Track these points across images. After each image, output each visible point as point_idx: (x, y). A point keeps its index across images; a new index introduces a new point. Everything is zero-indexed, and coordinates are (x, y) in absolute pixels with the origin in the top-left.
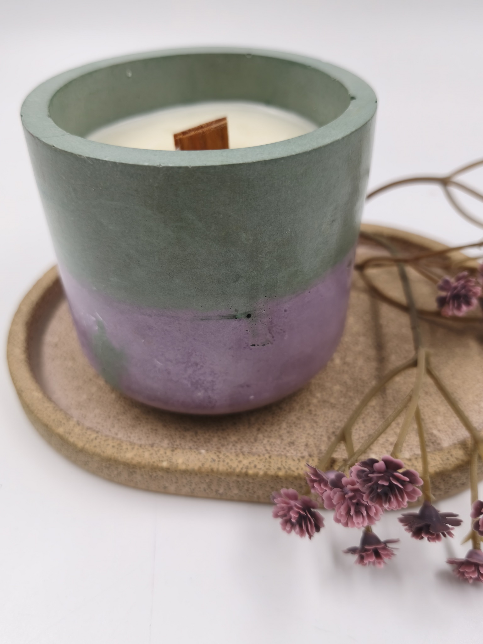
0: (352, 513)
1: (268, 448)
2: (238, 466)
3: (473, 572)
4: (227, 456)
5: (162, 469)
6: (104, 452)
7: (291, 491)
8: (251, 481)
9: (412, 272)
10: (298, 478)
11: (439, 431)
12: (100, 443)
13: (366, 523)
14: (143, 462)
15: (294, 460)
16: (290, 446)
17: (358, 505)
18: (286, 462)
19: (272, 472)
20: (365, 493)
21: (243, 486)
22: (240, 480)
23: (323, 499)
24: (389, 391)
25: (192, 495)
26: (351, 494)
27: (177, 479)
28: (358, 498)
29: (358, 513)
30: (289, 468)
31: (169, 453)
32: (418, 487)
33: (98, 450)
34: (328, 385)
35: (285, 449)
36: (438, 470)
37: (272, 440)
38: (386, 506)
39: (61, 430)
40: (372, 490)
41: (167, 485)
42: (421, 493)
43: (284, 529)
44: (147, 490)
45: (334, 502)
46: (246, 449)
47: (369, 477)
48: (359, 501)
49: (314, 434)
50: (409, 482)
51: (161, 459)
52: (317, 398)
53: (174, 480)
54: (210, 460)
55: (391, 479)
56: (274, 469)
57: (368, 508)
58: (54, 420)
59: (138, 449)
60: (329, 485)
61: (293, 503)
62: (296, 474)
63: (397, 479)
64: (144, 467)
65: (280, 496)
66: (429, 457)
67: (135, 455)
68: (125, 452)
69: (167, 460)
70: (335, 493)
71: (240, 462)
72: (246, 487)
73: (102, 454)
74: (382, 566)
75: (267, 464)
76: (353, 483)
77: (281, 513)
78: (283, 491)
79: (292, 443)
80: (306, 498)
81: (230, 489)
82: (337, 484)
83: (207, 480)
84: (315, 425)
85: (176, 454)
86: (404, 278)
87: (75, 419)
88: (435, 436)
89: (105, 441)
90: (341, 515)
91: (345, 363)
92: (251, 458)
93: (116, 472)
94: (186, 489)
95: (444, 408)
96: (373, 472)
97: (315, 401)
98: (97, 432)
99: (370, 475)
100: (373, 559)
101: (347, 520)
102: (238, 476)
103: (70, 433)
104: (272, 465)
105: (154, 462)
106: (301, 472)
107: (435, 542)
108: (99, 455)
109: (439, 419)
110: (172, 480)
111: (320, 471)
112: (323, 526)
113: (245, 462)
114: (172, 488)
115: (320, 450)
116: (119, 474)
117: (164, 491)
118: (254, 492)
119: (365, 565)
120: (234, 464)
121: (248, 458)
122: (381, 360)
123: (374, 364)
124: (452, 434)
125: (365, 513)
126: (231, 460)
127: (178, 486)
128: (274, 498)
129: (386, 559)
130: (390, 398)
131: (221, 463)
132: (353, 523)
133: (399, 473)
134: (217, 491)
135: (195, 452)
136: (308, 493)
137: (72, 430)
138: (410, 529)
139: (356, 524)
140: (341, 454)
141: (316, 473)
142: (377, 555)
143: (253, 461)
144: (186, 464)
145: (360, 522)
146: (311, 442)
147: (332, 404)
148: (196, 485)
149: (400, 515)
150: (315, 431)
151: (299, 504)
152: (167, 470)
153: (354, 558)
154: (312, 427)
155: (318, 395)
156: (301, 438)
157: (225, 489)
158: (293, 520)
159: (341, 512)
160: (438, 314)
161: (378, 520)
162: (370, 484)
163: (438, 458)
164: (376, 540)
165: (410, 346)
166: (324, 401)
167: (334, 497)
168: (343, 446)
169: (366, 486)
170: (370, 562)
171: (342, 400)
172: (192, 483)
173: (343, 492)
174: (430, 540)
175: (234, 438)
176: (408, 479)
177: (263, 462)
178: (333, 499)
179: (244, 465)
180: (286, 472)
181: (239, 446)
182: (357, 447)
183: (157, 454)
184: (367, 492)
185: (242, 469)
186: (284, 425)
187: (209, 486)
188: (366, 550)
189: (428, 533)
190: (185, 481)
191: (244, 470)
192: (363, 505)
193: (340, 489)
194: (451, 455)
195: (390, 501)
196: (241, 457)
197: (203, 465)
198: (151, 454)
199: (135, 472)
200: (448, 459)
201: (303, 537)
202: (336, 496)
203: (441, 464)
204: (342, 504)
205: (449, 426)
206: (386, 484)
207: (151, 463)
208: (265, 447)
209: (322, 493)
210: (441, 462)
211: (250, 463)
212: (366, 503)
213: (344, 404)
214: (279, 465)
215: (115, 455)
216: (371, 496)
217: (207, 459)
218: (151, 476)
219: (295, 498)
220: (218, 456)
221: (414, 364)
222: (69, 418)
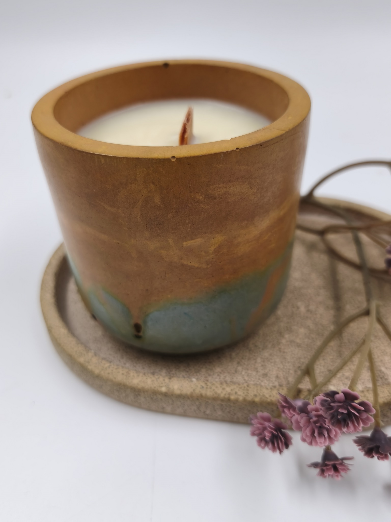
0: (316, 434)
1: (246, 378)
2: (222, 392)
4: (213, 384)
5: (161, 393)
6: (115, 378)
7: (266, 414)
8: (232, 405)
9: (364, 237)
10: (271, 404)
11: (386, 368)
12: (112, 371)
13: (327, 443)
14: (146, 387)
15: (267, 389)
16: (263, 377)
17: (321, 428)
18: (261, 390)
19: (249, 398)
20: (327, 419)
21: (226, 409)
22: (223, 403)
23: (291, 422)
24: (345, 335)
25: (184, 415)
26: (315, 419)
27: (173, 402)
28: (321, 422)
29: (321, 434)
30: (264, 396)
31: (167, 380)
32: (371, 416)
33: (111, 377)
34: (295, 328)
35: (259, 379)
36: (386, 401)
37: (250, 372)
38: (345, 430)
39: (82, 360)
40: (333, 417)
41: (165, 406)
42: (373, 420)
43: (259, 445)
44: (149, 409)
45: (302, 425)
46: (228, 379)
47: (331, 405)
48: (321, 424)
49: (283, 368)
50: (364, 411)
51: (161, 385)
52: (286, 338)
53: (171, 402)
54: (199, 386)
55: (349, 407)
56: (251, 396)
57: (329, 431)
58: (76, 352)
59: (142, 376)
60: (297, 411)
61: (267, 424)
62: (269, 400)
63: (354, 408)
64: (147, 391)
65: (256, 418)
67: (140, 381)
68: (132, 379)
69: (166, 386)
70: (302, 418)
71: (224, 389)
72: (228, 410)
74: (340, 478)
75: (245, 392)
76: (317, 410)
77: (257, 432)
78: (259, 414)
79: (265, 375)
80: (278, 420)
81: (215, 410)
82: (304, 410)
83: (197, 403)
84: (284, 360)
85: (172, 381)
86: (358, 242)
87: (93, 351)
88: (383, 373)
89: (116, 369)
90: (307, 436)
92: (232, 387)
93: (124, 395)
94: (180, 410)
96: (334, 402)
97: (284, 341)
99: (332, 404)
100: (332, 472)
101: (312, 440)
102: (222, 400)
103: (89, 362)
104: (250, 392)
105: (155, 387)
106: (273, 399)
107: (384, 460)
108: (111, 381)
109: (387, 358)
110: (169, 402)
111: (290, 399)
112: (291, 444)
113: (228, 389)
114: (169, 409)
115: (288, 381)
116: (127, 396)
117: (162, 411)
118: (235, 414)
119: (325, 477)
120: (219, 391)
121: (230, 386)
122: (338, 309)
123: (332, 312)
125: (326, 435)
126: (217, 387)
127: (173, 407)
128: (251, 419)
129: (342, 473)
130: (346, 340)
131: (209, 390)
132: (316, 443)
133: (356, 403)
134: (204, 412)
135: (187, 380)
136: (279, 416)
137: (91, 360)
138: (363, 449)
139: (319, 444)
140: (306, 385)
141: (286, 401)
142: (336, 469)
143: (234, 389)
144: (180, 390)
145: (322, 442)
146: (281, 374)
147: (297, 343)
148: (188, 406)
149: (354, 437)
150: (284, 366)
151: (272, 425)
152: (166, 395)
153: (316, 471)
154: (282, 362)
155: (287, 336)
156: (273, 371)
157: (211, 411)
158: (267, 439)
159: (307, 433)
160: (386, 272)
161: (337, 441)
162: (331, 411)
163: (386, 391)
164: (335, 457)
165: (362, 298)
166: (291, 342)
167: (301, 421)
168: (307, 379)
169: (328, 413)
170: (329, 475)
171: (306, 340)
172: (184, 405)
173: (308, 416)
174: (379, 458)
175: (218, 370)
176: (363, 409)
177: (243, 390)
178: (300, 422)
179: (227, 391)
180: (261, 398)
181: (222, 376)
182: (320, 379)
183: (157, 381)
184: (329, 418)
185: (225, 394)
186: (259, 360)
187: (198, 408)
188: (326, 465)
189: (378, 452)
190: (179, 403)
191: (227, 396)
192: (325, 428)
193: (305, 415)
195: (347, 426)
196: (225, 386)
197: (194, 390)
198: (153, 381)
199: (139, 395)
201: (275, 452)
202: (302, 420)
203: (388, 396)
204: (308, 427)
206: (345, 412)
207: (153, 388)
208: (243, 377)
209: (292, 417)
210: (389, 394)
211: (232, 390)
212: (328, 427)
213: (307, 344)
214: (255, 393)
215: (124, 380)
216: (332, 421)
217: (197, 386)
218: (152, 398)
219: (268, 420)
220: (206, 384)
221: (367, 313)
222: (89, 350)
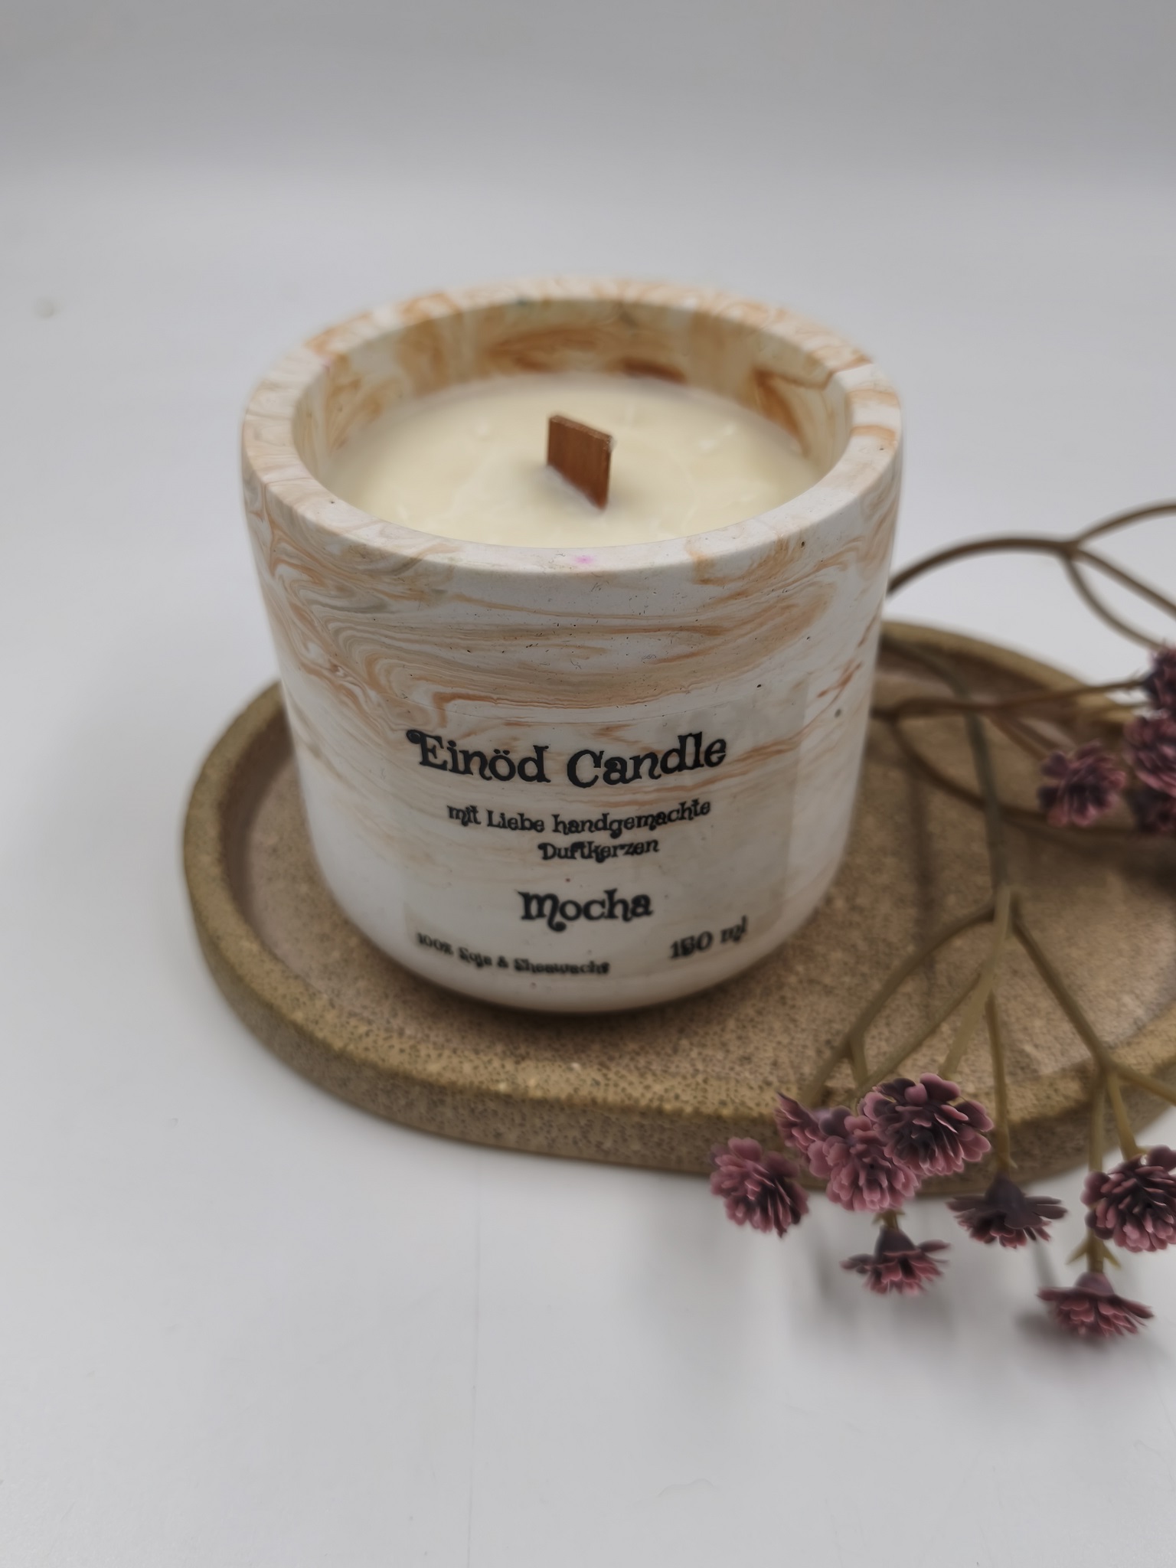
0: (862, 1182)
1: (700, 1066)
2: (643, 1095)
3: (1086, 1313)
4: (623, 1077)
5: (497, 1096)
6: (383, 1060)
7: (748, 1142)
8: (667, 1125)
9: (992, 730)
10: (760, 1121)
11: (1036, 1046)
12: (375, 1042)
13: (888, 1204)
14: (461, 1082)
15: (751, 1088)
16: (742, 1065)
17: (873, 1168)
18: (736, 1091)
19: (708, 1109)
20: (886, 1144)
21: (651, 1136)
22: (645, 1122)
23: (808, 1160)
24: (941, 967)
25: (549, 1153)
26: (860, 1147)
27: (524, 1118)
28: (874, 1155)
29: (873, 1184)
30: (743, 1103)
31: (510, 1066)
32: (985, 1136)
33: (372, 1056)
34: (820, 949)
35: (732, 1069)
36: (1028, 1117)
37: (709, 1052)
39: (299, 1016)
40: (900, 1137)
41: (502, 1129)
42: (989, 1148)
43: (732, 1216)
44: (463, 1139)
45: (830, 1161)
46: (656, 1067)
47: (895, 1112)
48: (875, 1160)
49: (791, 1044)
50: (965, 1122)
51: (495, 1077)
52: (797, 974)
53: (518, 1120)
54: (589, 1082)
55: (936, 1115)
56: (713, 1104)
57: (891, 1175)
58: (284, 996)
59: (449, 1057)
60: (822, 1133)
61: (750, 1164)
62: (755, 1114)
63: (948, 1117)
64: (461, 1092)
65: (727, 1151)
66: (1012, 1091)
67: (444, 1068)
68: (426, 1062)
69: (507, 1080)
70: (831, 1146)
71: (648, 1088)
72: (656, 1139)
73: (380, 1063)
74: (917, 1292)
75: (700, 1095)
76: (865, 1127)
77: (727, 1184)
78: (734, 1142)
79: (746, 1059)
80: (775, 1155)
81: (625, 1140)
82: (835, 1129)
83: (583, 1122)
84: (791, 1026)
85: (524, 1069)
86: (978, 743)
87: (325, 997)
88: (1028, 1056)
89: (386, 1039)
90: (841, 1186)
91: (854, 908)
92: (669, 1083)
93: (402, 1102)
94: (539, 1140)
95: (1047, 1003)
96: (904, 1104)
97: (793, 980)
98: (370, 1022)
99: (899, 1108)
100: (898, 1277)
101: (852, 1198)
102: (644, 1114)
103: (317, 1022)
104: (710, 1095)
105: (481, 1083)
106: (765, 1111)
107: (1015, 1247)
108: (374, 1067)
109: (1038, 1023)
110: (513, 1120)
111: (804, 1107)
112: (806, 1210)
113: (658, 1088)
114: (511, 1137)
115: (802, 1074)
116: (410, 1105)
117: (495, 1144)
118: (672, 1149)
119: (883, 1290)
120: (636, 1092)
121: (662, 1081)
122: (928, 904)
123: (912, 912)
124: (1062, 1054)
125: (885, 1184)
126: (631, 1083)
127: (523, 1132)
128: (714, 1156)
129: (923, 1280)
130: (942, 980)
131: (612, 1089)
132: (863, 1202)
133: (951, 1107)
134: (599, 1145)
135: (560, 1066)
136: (780, 1146)
137: (322, 1016)
138: (967, 1221)
139: (868, 1205)
140: (843, 1079)
141: (794, 1108)
142: (907, 1269)
143: (673, 1087)
144: (542, 1088)
145: (876, 1200)
146: (784, 1057)
147: (826, 986)
148: (560, 1130)
150: (793, 1039)
151: (763, 1167)
152: (507, 1099)
153: (863, 1279)
154: (787, 1030)
155: (800, 968)
156: (765, 1051)
157: (615, 1142)
158: (751, 1198)
159: (842, 1182)
160: (1041, 817)
162: (897, 1125)
163: (1029, 1094)
164: (906, 1243)
165: (984, 880)
166: (811, 981)
167: (829, 1153)
168: (846, 1069)
169: (889, 1128)
170: (892, 1284)
171: (847, 979)
172: (551, 1126)
173: (845, 1143)
174: (1005, 1243)
175: (632, 1046)
176: (966, 1118)
177: (693, 1090)
178: (827, 1157)
179: (655, 1093)
180: (736, 1109)
181: (643, 1060)
182: (874, 1067)
183: (486, 1068)
184: (892, 1141)
185: (651, 1100)
186: (731, 1024)
187: (585, 1134)
188: (886, 1261)
189: (1002, 1228)
190: (538, 1122)
191: (656, 1104)
192: (882, 1167)
193: (839, 1138)
194: (1056, 1090)
196: (650, 1080)
197: (576, 1090)
198: (476, 1068)
199: (442, 1102)
200: (1048, 1097)
201: (768, 1232)
202: (831, 1151)
203: (1035, 1106)
204: (844, 1166)
205: (1056, 1038)
206: (927, 1125)
207: (476, 1083)
208: (693, 1065)
209: (808, 1147)
210: (1035, 1102)
211: (666, 1090)
212: (889, 1164)
213: (849, 989)
214: (724, 1097)
215: (407, 1066)
216: (899, 1149)
217: (584, 1081)
218: (473, 1111)
219: (755, 1156)
220: (605, 1075)
221: (988, 916)
222: (314, 994)
